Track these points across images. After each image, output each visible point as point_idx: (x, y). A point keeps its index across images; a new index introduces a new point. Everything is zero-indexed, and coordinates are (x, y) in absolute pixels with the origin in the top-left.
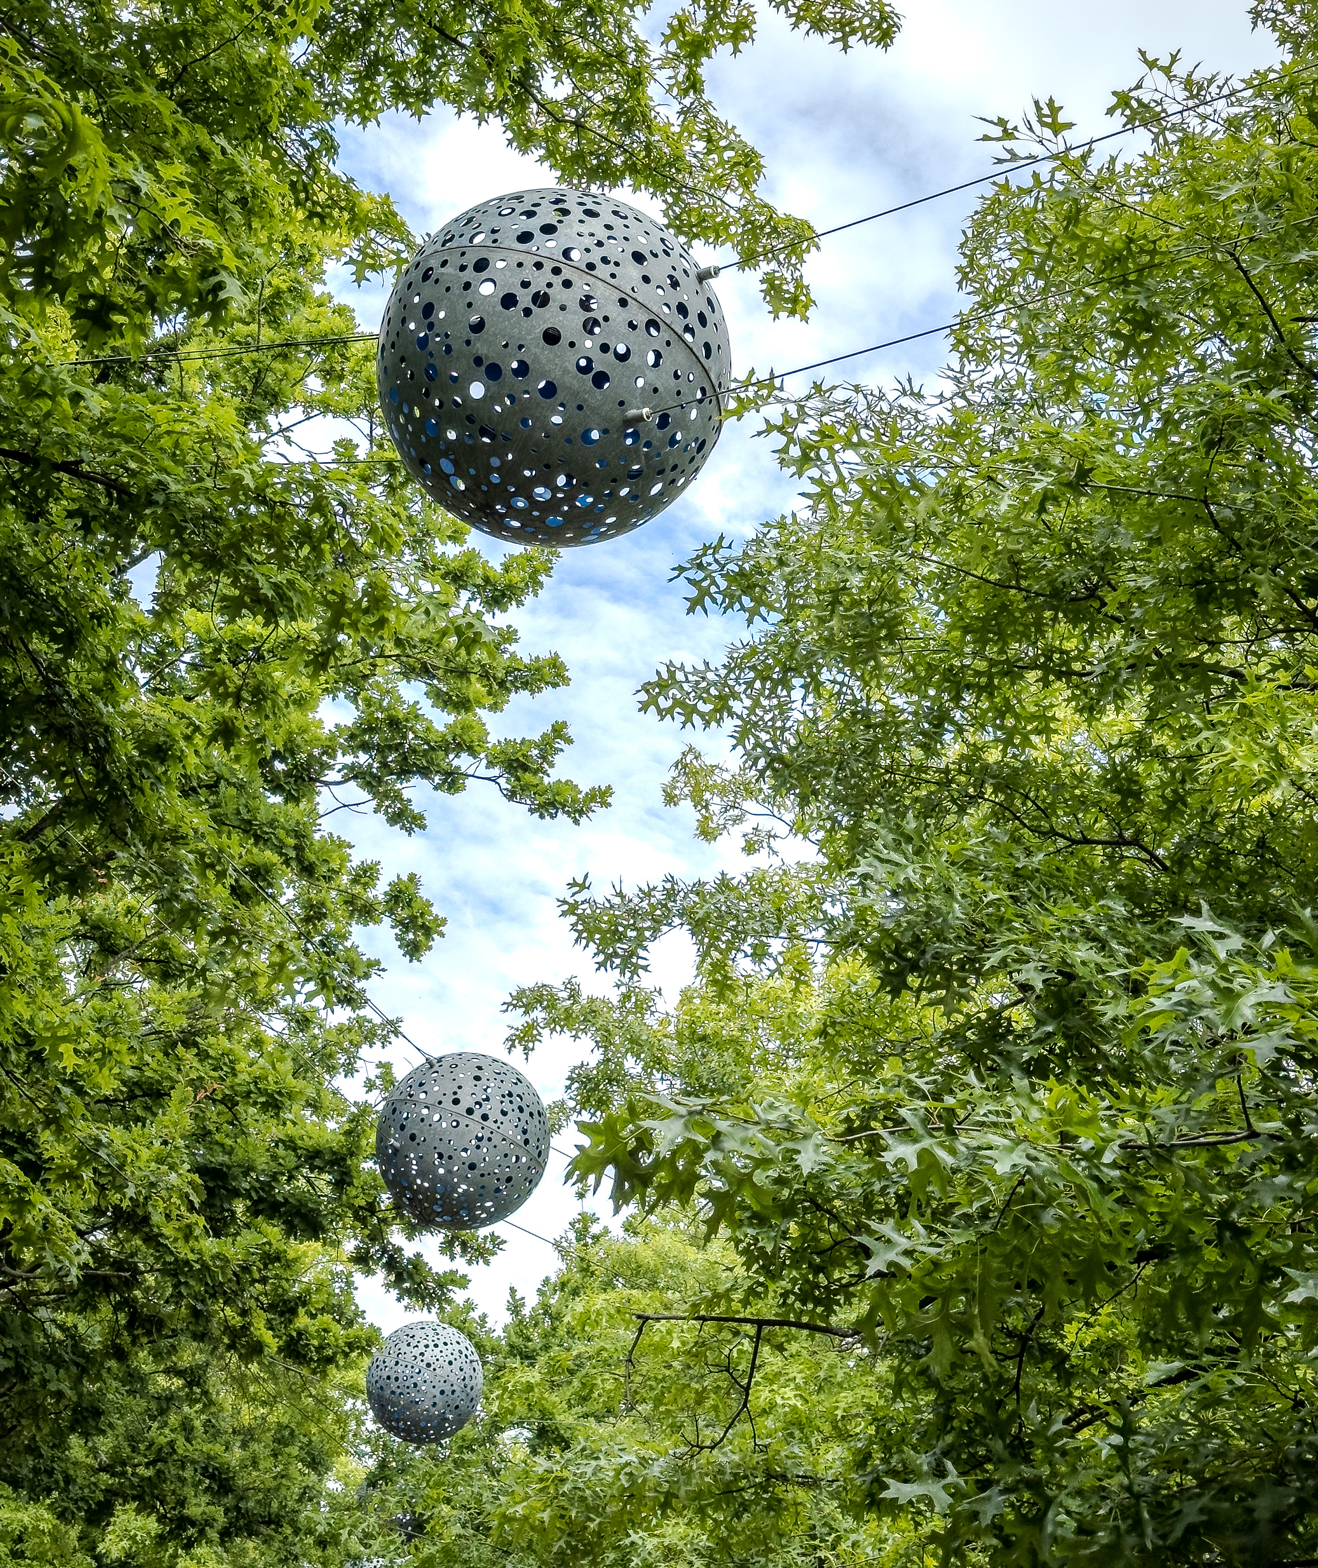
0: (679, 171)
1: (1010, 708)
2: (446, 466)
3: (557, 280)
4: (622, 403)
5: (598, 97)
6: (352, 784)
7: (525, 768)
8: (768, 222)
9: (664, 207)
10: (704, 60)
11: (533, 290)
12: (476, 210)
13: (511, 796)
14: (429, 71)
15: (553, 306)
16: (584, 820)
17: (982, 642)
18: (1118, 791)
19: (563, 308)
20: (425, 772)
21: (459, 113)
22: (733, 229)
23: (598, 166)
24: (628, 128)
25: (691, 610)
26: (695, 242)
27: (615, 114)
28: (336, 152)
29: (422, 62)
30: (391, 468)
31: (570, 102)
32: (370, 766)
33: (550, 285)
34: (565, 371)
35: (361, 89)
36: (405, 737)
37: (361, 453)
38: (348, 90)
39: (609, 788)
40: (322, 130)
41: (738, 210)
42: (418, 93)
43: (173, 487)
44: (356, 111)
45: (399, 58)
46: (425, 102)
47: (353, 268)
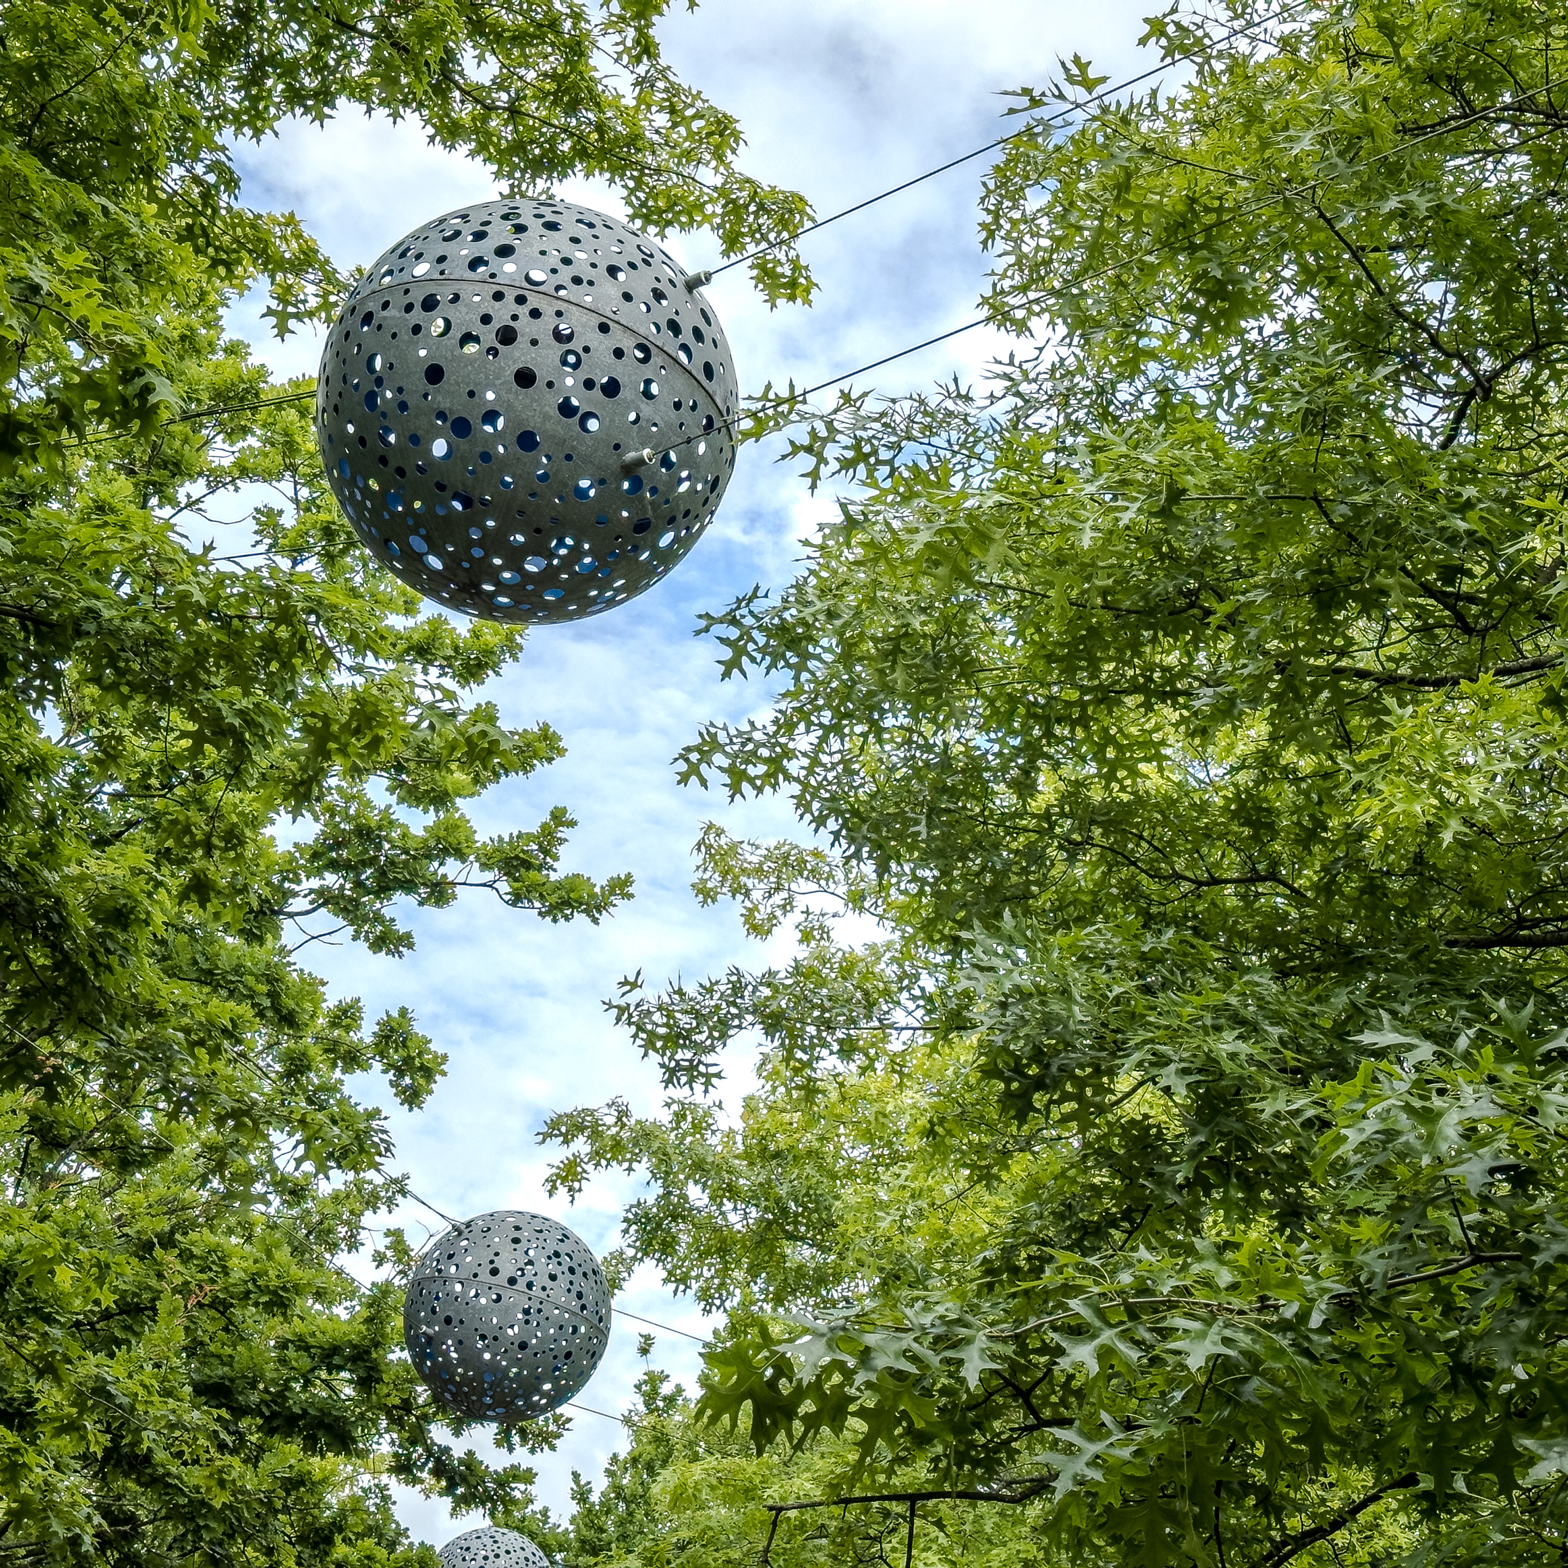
0: (638, 150)
1: (1110, 740)
2: (417, 543)
3: (524, 311)
4: (617, 447)
5: (531, 75)
6: (323, 910)
7: (528, 865)
8: (752, 199)
9: (625, 193)
10: (655, 19)
11: (496, 325)
12: (415, 236)
13: (516, 899)
14: (326, 65)
15: (522, 342)
16: (604, 917)
17: (1070, 670)
18: (1248, 823)
19: (534, 342)
20: (408, 886)
21: (369, 111)
22: (709, 208)
23: (543, 156)
24: (572, 108)
25: (726, 675)
26: (669, 231)
27: (555, 94)
28: (237, 186)
29: (317, 58)
30: (328, 532)
31: (500, 84)
32: (342, 887)
33: (515, 317)
34: (546, 417)
35: (248, 97)
36: (379, 847)
37: (289, 520)
38: (233, 99)
39: (629, 875)
40: (218, 162)
41: (715, 189)
42: (316, 95)
43: (106, 614)
44: (245, 123)
45: (288, 54)
46: (326, 104)
47: (273, 320)
